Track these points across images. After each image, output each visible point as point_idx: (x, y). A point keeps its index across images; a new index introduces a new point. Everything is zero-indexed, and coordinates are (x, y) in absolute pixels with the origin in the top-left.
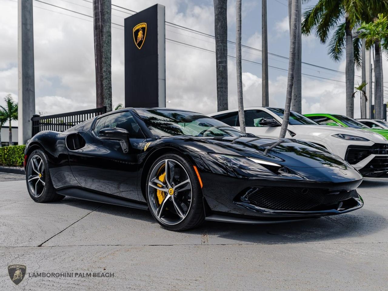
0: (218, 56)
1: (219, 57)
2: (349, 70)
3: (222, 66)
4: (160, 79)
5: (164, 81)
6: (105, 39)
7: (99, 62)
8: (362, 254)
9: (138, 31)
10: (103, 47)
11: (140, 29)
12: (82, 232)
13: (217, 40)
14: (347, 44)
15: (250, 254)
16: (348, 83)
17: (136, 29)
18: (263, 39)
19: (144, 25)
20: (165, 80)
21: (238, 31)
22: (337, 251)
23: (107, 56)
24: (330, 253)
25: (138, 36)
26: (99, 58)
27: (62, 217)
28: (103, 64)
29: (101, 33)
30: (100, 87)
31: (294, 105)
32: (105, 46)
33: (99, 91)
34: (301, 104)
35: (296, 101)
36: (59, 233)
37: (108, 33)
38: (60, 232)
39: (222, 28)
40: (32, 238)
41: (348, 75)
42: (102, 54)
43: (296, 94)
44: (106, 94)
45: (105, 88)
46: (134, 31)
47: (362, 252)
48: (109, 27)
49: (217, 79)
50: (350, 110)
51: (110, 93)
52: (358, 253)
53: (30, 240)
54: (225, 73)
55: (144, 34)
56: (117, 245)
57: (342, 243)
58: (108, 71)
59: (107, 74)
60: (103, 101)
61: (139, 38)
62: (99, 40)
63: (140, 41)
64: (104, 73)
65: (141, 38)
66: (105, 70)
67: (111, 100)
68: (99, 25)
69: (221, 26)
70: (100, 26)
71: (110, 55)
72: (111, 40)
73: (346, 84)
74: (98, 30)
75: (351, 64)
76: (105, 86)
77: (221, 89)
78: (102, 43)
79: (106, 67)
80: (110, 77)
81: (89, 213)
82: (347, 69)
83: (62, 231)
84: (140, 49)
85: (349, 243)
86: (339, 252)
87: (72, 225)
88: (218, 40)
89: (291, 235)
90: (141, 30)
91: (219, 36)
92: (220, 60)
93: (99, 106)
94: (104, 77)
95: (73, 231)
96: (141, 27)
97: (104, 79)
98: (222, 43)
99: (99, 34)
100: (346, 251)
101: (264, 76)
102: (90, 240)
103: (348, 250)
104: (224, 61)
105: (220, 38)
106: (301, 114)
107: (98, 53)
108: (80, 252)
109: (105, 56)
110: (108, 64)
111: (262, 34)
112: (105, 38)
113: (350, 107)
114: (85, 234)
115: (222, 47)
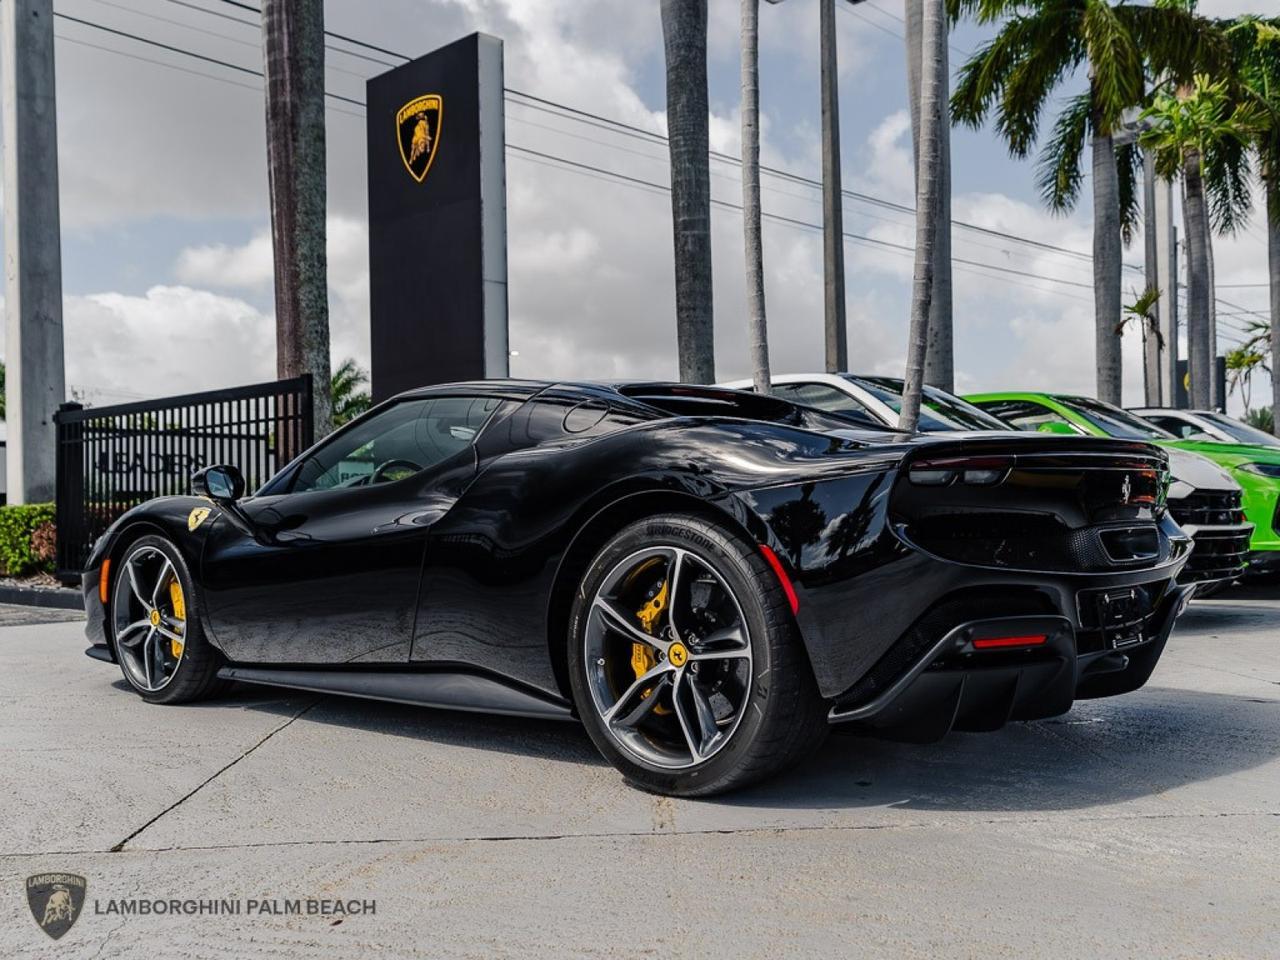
0: (681, 205)
1: (684, 207)
2: (1103, 248)
3: (694, 236)
4: (491, 281)
5: (502, 287)
6: (306, 149)
7: (284, 226)
8: (1171, 851)
9: (412, 122)
10: (296, 176)
11: (421, 114)
12: (253, 799)
13: (675, 151)
14: (1098, 165)
15: (815, 862)
16: (1101, 291)
17: (405, 117)
18: (826, 149)
19: (433, 102)
20: (506, 284)
21: (750, 125)
22: (1092, 846)
23: (311, 204)
24: (1068, 853)
25: (415, 139)
26: (283, 213)
27: (181, 750)
28: (297, 233)
29: (292, 130)
30: (290, 308)
32: (304, 174)
33: (287, 323)
34: (951, 360)
35: (935, 349)
36: (177, 804)
37: (316, 131)
38: (181, 802)
39: (693, 111)
40: (86, 824)
41: (1100, 266)
42: (294, 199)
44: (311, 333)
45: (308, 311)
46: (400, 120)
47: (1170, 846)
48: (318, 112)
49: (678, 281)
50: (1108, 379)
51: (325, 331)
52: (1157, 848)
53: (82, 831)
54: (703, 259)
55: (432, 133)
56: (377, 841)
57: (1106, 819)
58: (316, 257)
59: (312, 266)
60: (301, 357)
61: (416, 144)
62: (283, 154)
63: (421, 154)
64: (302, 264)
65: (423, 145)
66: (305, 252)
67: (328, 353)
68: (285, 103)
69: (688, 107)
70: (289, 106)
71: (322, 205)
72: (324, 153)
73: (1096, 292)
74: (280, 121)
75: (1110, 229)
76: (307, 305)
77: (691, 311)
78: (295, 162)
79: (308, 244)
80: (321, 276)
81: (271, 735)
82: (1098, 247)
83: (185, 799)
84: (419, 180)
85: (1127, 819)
86: (1099, 848)
87: (217, 775)
88: (681, 153)
89: (939, 797)
90: (423, 119)
91: (681, 137)
92: (686, 218)
93: (286, 373)
94: (302, 277)
95: (222, 796)
96: (424, 109)
97: (302, 284)
98: (690, 161)
99: (285, 133)
100: (1119, 844)
101: (832, 268)
102: (283, 827)
103: (1124, 841)
104: (699, 220)
105: (685, 145)
106: (952, 394)
107: (281, 196)
108: (255, 868)
109: (304, 204)
110: (316, 231)
111: (823, 130)
112: (303, 145)
113: (1110, 369)
114: (266, 805)
115: (693, 174)
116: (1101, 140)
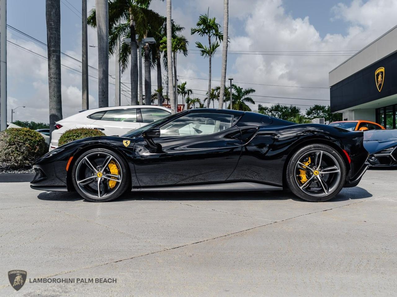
1: (53, 45)
3: (57, 55)
5: (5, 64)
16: (133, 84)
31: (102, 101)
35: (104, 96)
43: (104, 91)
54: (59, 63)
77: (55, 79)
88: (52, 27)
92: (54, 49)
98: (56, 31)
104: (58, 50)
105: (54, 25)
115: (56, 35)
116: (134, 42)
